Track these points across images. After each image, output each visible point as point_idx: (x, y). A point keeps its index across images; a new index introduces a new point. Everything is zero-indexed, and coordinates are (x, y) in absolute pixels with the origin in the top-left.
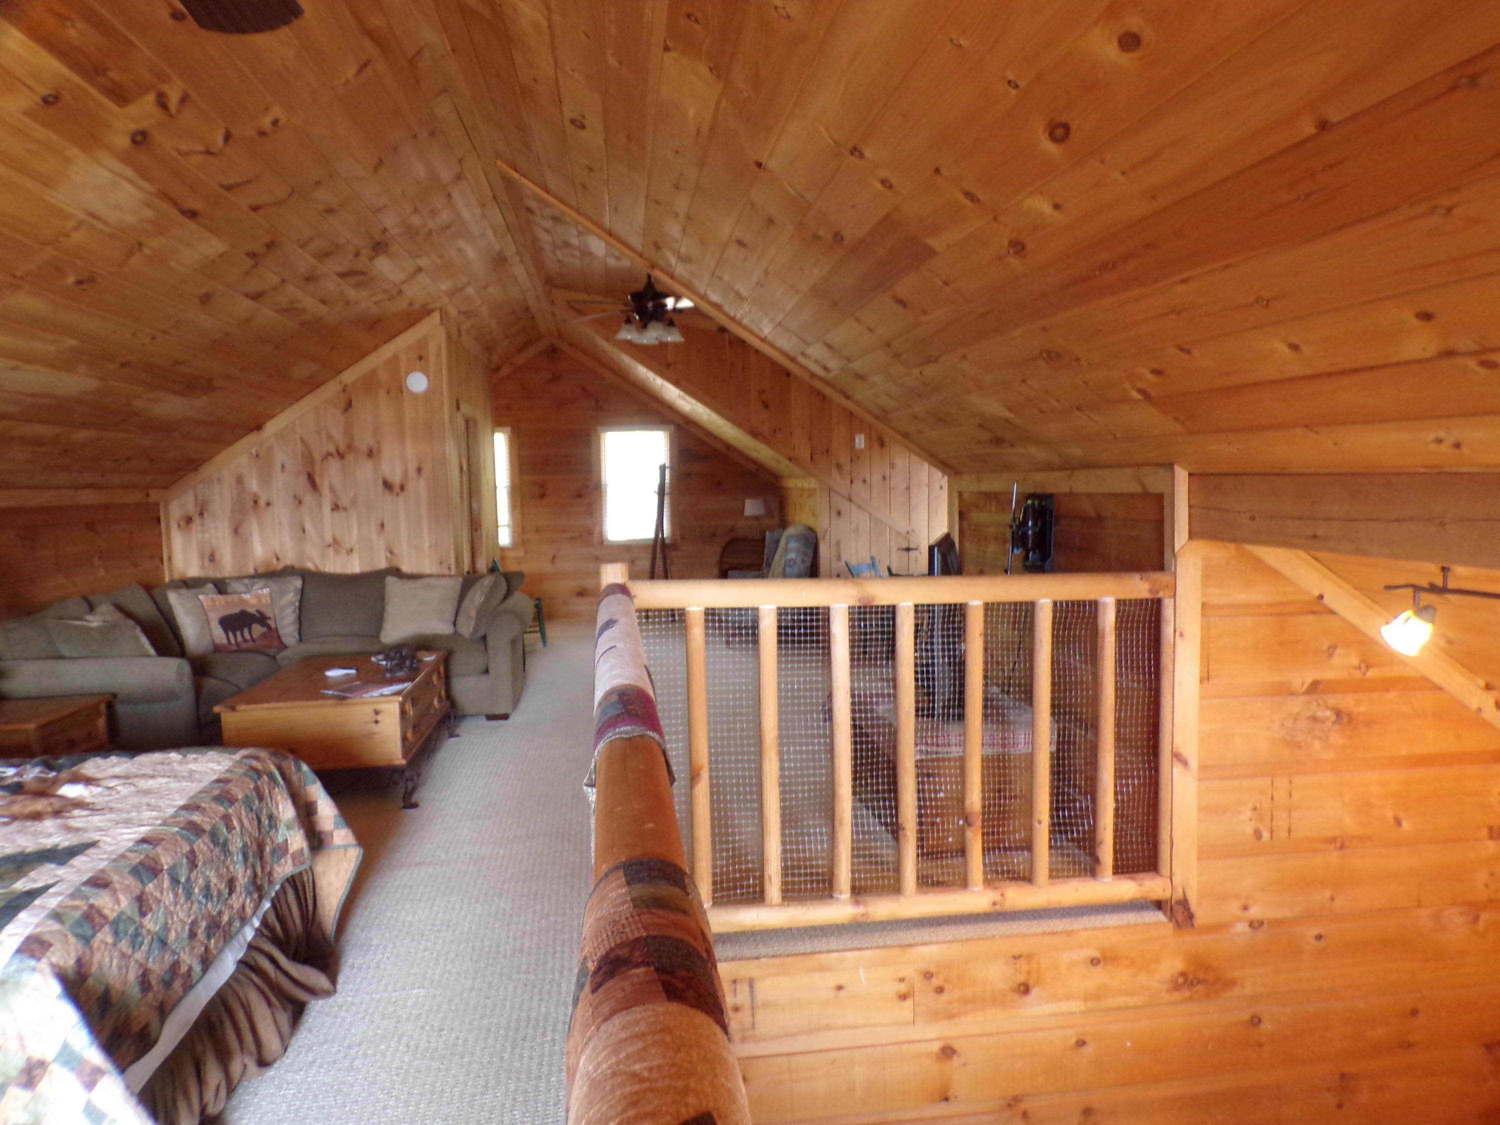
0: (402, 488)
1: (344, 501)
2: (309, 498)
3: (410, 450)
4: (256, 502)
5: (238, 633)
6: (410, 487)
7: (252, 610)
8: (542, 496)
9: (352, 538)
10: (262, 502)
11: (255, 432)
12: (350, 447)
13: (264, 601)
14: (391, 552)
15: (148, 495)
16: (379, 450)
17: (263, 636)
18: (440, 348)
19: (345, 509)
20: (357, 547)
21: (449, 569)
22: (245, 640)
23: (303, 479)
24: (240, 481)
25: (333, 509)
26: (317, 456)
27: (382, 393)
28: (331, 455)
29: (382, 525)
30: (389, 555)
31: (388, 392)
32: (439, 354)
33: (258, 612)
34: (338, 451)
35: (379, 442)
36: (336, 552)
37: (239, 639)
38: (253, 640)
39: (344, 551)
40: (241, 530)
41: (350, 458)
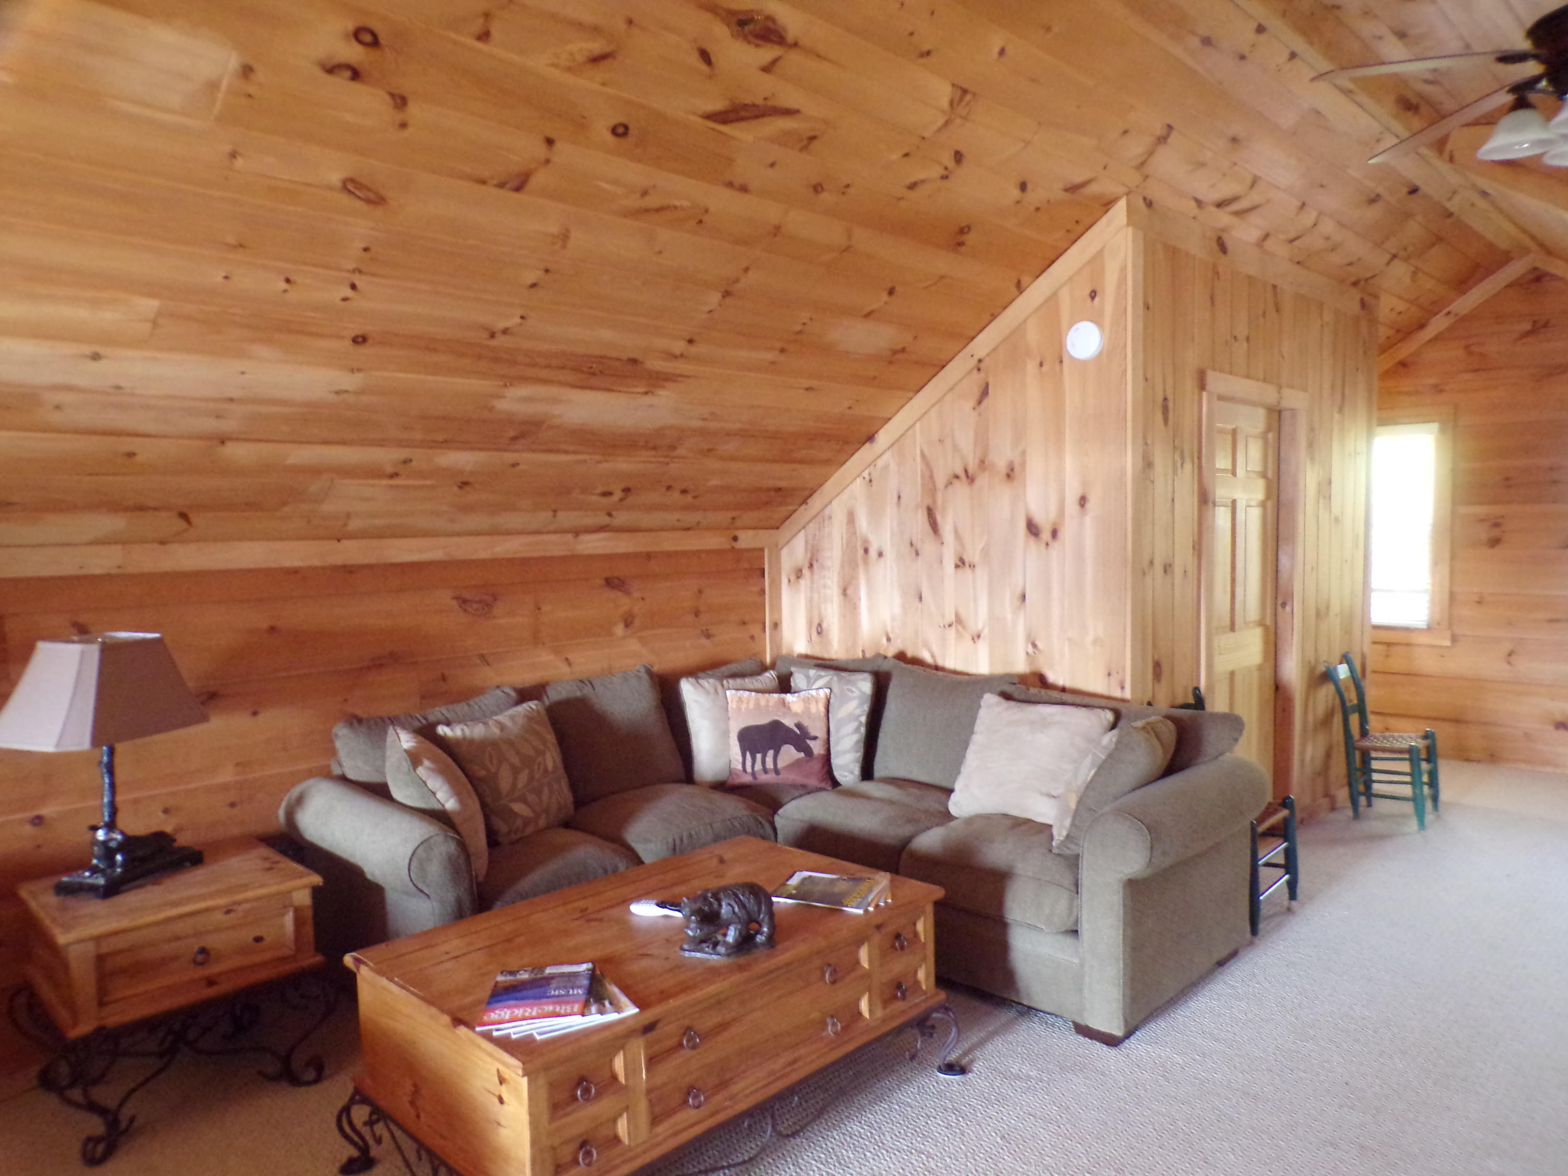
0: (1055, 534)
1: (972, 555)
2: (928, 547)
3: (1070, 465)
4: (866, 551)
5: (759, 756)
6: (1067, 533)
7: (789, 722)
8: (1494, 542)
9: (979, 619)
10: (873, 553)
11: (867, 445)
12: (983, 463)
13: (813, 708)
14: (1034, 645)
15: (735, 539)
16: (1023, 464)
17: (796, 764)
18: (1123, 269)
19: (972, 566)
20: (986, 631)
21: (1123, 688)
22: (765, 771)
23: (922, 516)
24: (851, 518)
25: (957, 566)
26: (940, 481)
27: (1031, 367)
28: (957, 477)
29: (1023, 597)
30: (1030, 649)
31: (1041, 365)
32: (1122, 279)
33: (799, 726)
34: (966, 471)
35: (1023, 453)
36: (959, 635)
37: (758, 766)
38: (777, 771)
39: (969, 638)
40: (849, 592)
41: (982, 480)
